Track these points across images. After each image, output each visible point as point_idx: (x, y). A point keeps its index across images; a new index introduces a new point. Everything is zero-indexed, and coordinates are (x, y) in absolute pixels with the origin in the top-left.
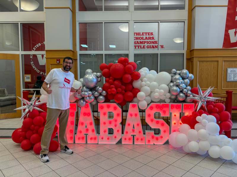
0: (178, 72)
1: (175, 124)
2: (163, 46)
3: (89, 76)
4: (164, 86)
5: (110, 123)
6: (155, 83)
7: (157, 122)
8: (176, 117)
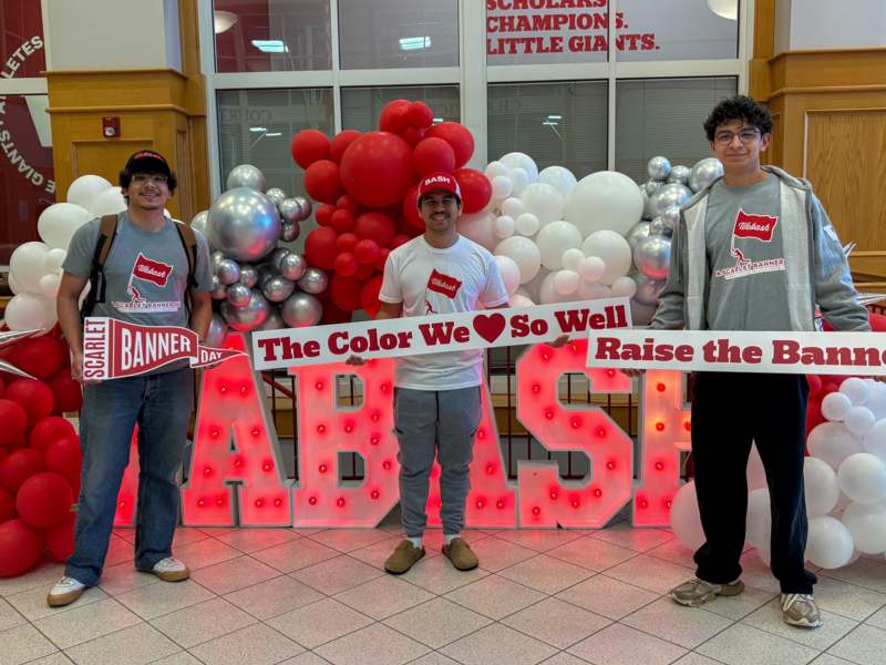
0: (681, 171)
1: (660, 427)
2: (652, 36)
3: (235, 203)
4: (610, 238)
5: (349, 425)
6: (565, 228)
7: (576, 422)
8: (663, 393)
